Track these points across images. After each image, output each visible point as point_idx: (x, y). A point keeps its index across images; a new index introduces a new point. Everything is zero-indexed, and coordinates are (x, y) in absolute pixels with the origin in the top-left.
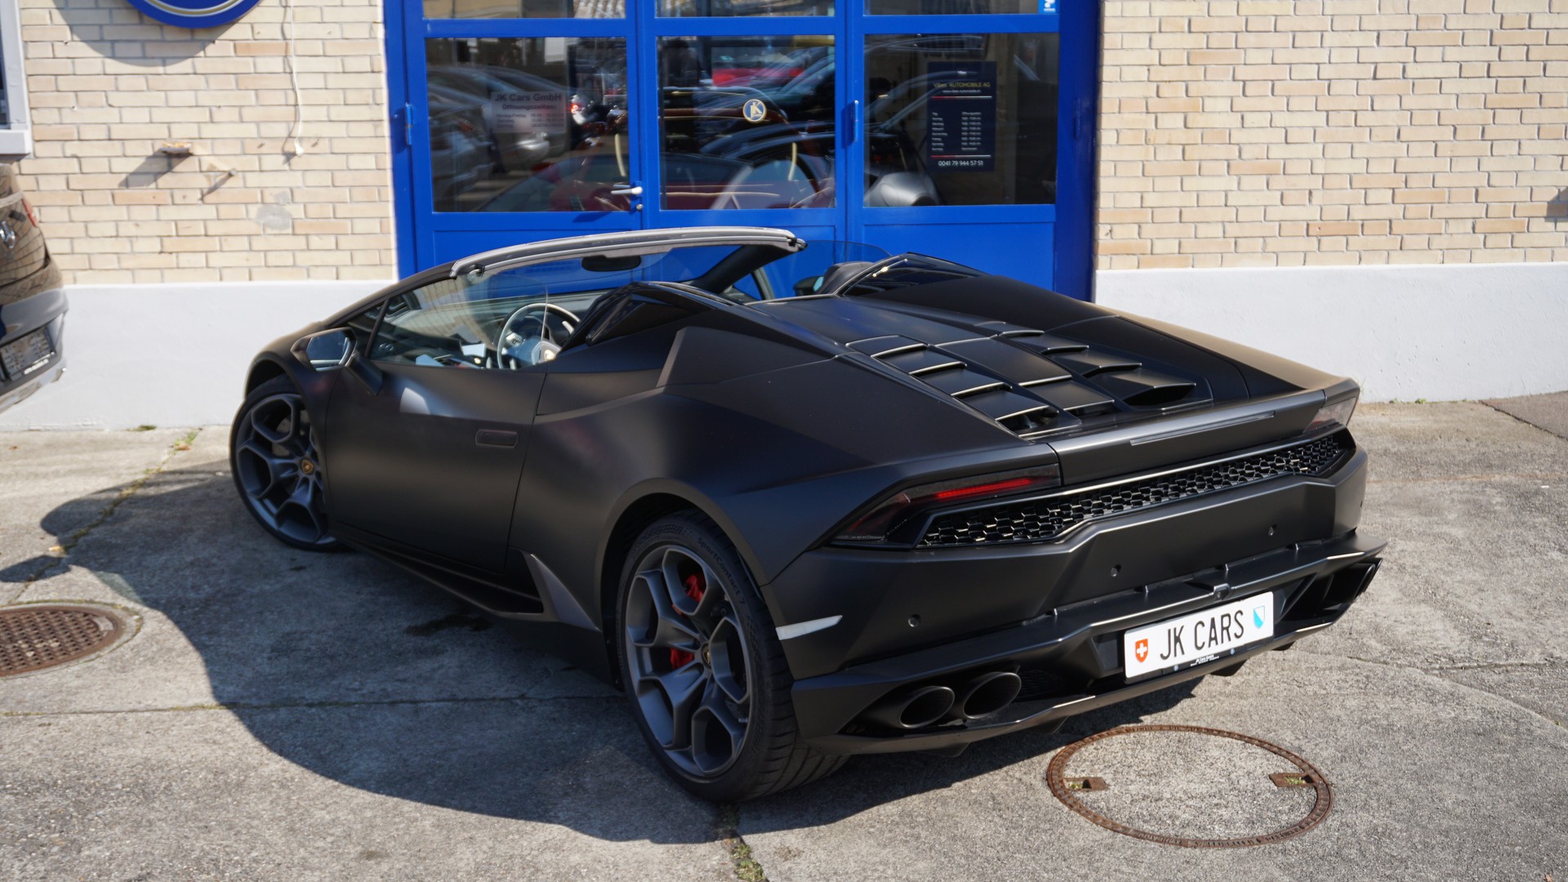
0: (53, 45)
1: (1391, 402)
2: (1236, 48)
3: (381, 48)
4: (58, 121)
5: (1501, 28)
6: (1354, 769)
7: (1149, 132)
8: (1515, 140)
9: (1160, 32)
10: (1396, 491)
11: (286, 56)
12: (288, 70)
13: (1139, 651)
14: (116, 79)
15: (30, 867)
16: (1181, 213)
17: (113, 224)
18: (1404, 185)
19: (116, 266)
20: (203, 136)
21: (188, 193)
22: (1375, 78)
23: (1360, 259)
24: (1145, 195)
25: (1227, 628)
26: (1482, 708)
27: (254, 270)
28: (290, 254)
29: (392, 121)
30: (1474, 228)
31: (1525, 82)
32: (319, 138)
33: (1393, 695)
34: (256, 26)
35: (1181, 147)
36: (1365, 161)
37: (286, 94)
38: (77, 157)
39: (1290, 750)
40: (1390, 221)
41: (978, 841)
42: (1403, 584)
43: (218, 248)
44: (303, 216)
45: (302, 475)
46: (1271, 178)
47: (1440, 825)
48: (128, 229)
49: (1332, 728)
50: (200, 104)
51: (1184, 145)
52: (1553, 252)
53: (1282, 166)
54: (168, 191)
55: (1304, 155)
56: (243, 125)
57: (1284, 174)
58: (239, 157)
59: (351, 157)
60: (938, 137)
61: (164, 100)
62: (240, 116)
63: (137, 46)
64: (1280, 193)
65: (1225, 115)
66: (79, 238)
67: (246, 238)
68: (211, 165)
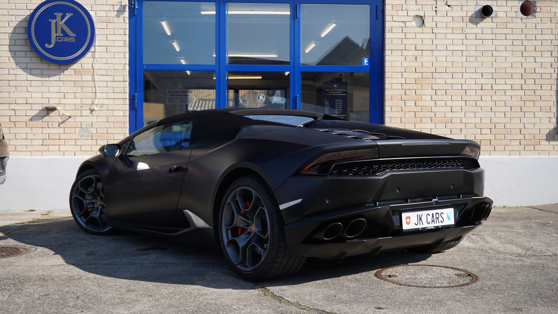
0: (9, 70)
3: (127, 73)
4: (8, 97)
5: (525, 73)
6: (486, 273)
7: (402, 107)
8: (533, 112)
9: (405, 72)
10: (497, 224)
11: (93, 75)
12: (93, 80)
13: (407, 220)
14: (31, 82)
17: (25, 134)
18: (494, 127)
19: (25, 150)
20: (61, 103)
21: (54, 123)
22: (482, 89)
25: (438, 218)
26: (531, 262)
27: (76, 152)
28: (90, 146)
29: (130, 99)
30: (520, 143)
31: (534, 91)
32: (103, 105)
34: (82, 64)
35: (414, 113)
36: (480, 118)
37: (92, 89)
38: (14, 110)
39: (462, 269)
40: (490, 140)
41: (352, 287)
42: (501, 241)
43: (63, 144)
44: (96, 133)
45: (96, 206)
46: (447, 124)
47: (517, 283)
48: (30, 136)
49: (477, 266)
50: (60, 92)
51: (415, 112)
52: (549, 152)
53: (450, 120)
54: (47, 123)
55: (458, 116)
56: (76, 99)
57: (451, 123)
58: (74, 111)
59: (114, 111)
60: (327, 108)
61: (48, 90)
62: (75, 96)
63: (40, 71)
64: (450, 130)
65: (429, 101)
66: (12, 139)
67: (74, 140)
68: (63, 113)
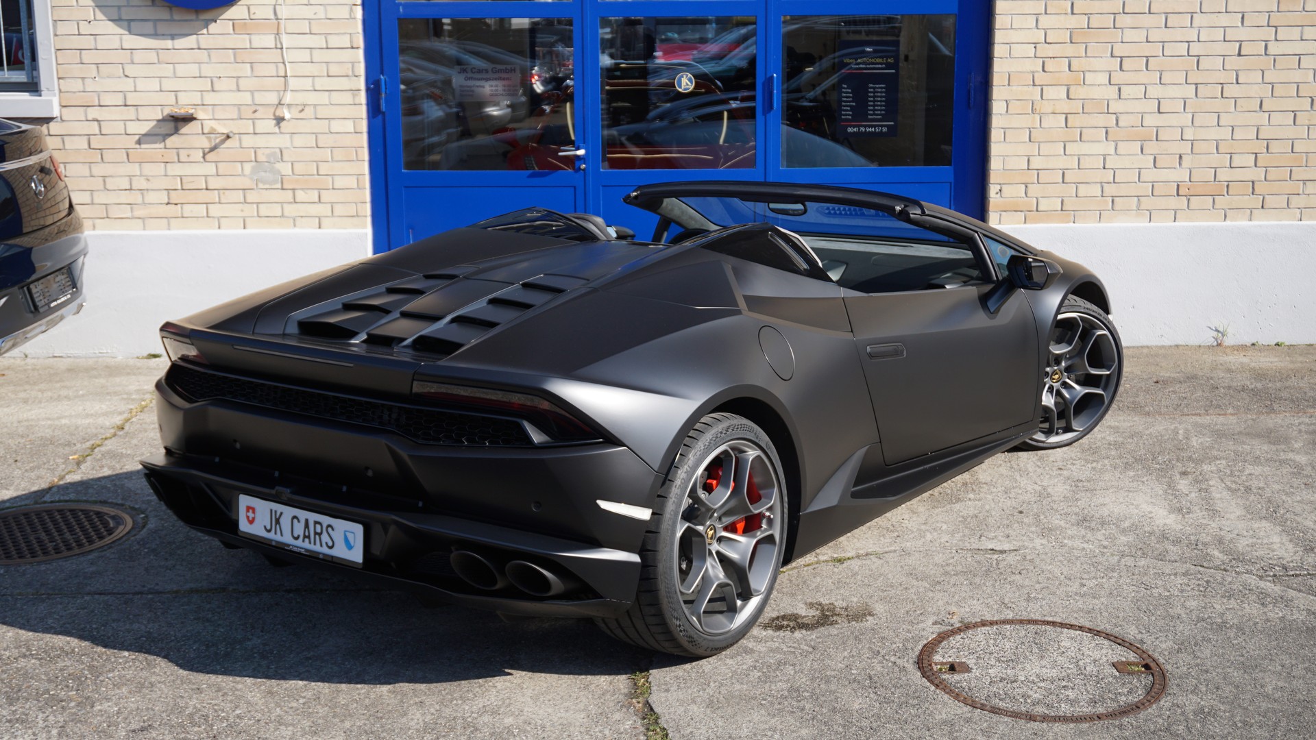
0: (78, 24)
1: (1253, 345)
2: (1114, 28)
3: (360, 28)
4: (82, 89)
6: (1188, 659)
7: (1035, 103)
9: (1046, 13)
10: (1250, 423)
11: (278, 34)
12: (279, 46)
14: (132, 53)
15: (51, 718)
16: (1063, 174)
17: (127, 178)
18: (1265, 150)
19: (129, 215)
20: (205, 103)
21: (191, 152)
22: (1239, 55)
23: (1226, 216)
24: (1031, 158)
26: (1308, 609)
27: (247, 219)
28: (280, 205)
29: (368, 89)
32: (305, 105)
33: (1229, 598)
34: (251, 7)
35: (1064, 116)
36: (1231, 128)
37: (277, 67)
38: (97, 121)
39: (1133, 642)
40: (1253, 182)
41: (855, 713)
42: (1248, 503)
43: (217, 200)
44: (291, 173)
46: (1145, 143)
47: (1260, 707)
48: (139, 183)
49: (1172, 624)
50: (203, 75)
51: (1066, 114)
53: (1155, 133)
54: (175, 150)
55: (1175, 124)
56: (240, 93)
57: (1157, 140)
58: (236, 121)
59: (332, 121)
60: (847, 106)
61: (172, 71)
62: (238, 85)
63: (150, 24)
64: (1153, 157)
65: (1104, 87)
66: (98, 190)
67: (241, 191)
68: (212, 128)
